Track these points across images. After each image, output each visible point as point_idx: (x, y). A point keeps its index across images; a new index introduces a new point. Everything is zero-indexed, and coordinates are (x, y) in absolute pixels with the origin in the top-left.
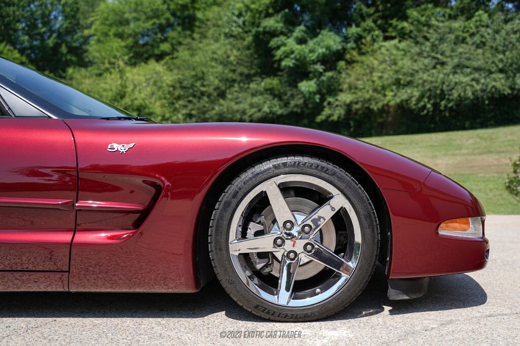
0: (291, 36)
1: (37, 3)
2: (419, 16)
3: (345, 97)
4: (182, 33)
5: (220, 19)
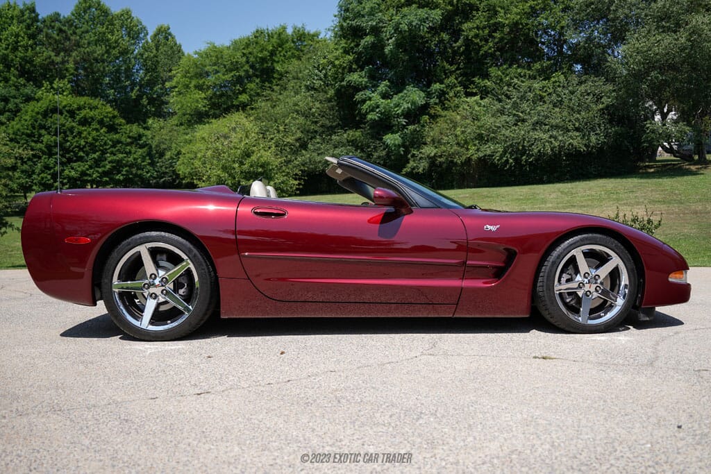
0: (376, 90)
3: (429, 150)
4: (260, 84)
5: (300, 72)
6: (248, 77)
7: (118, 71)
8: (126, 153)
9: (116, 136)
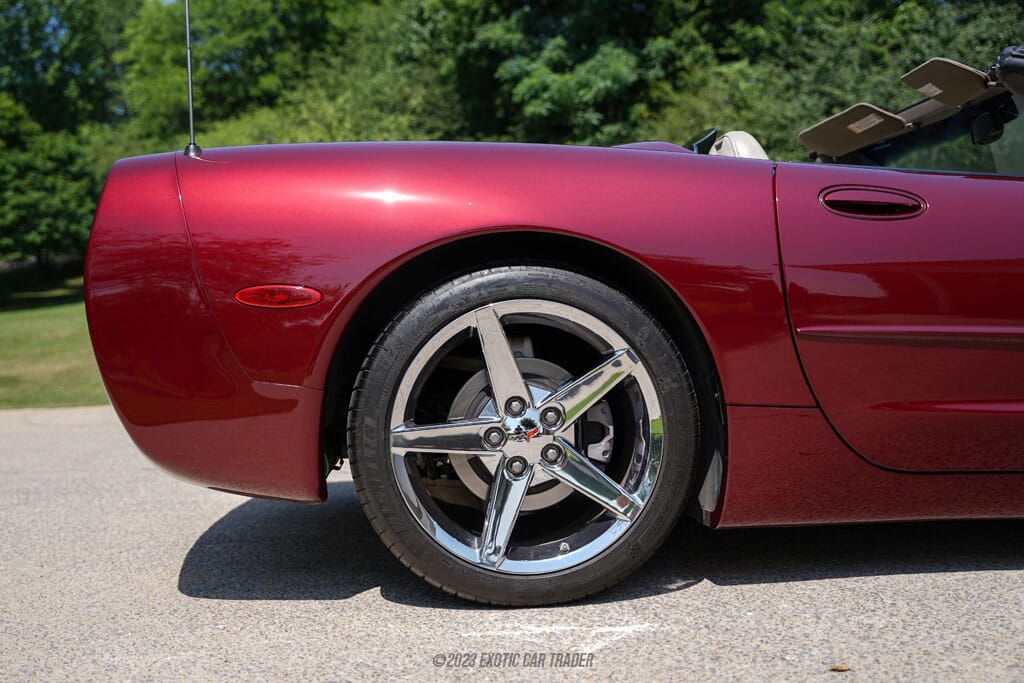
0: (539, 56)
1: (20, 5)
2: (790, 15)
4: (300, 55)
5: (382, 27)
6: (278, 42)
7: (16, 28)
8: (46, 189)
9: (23, 157)
